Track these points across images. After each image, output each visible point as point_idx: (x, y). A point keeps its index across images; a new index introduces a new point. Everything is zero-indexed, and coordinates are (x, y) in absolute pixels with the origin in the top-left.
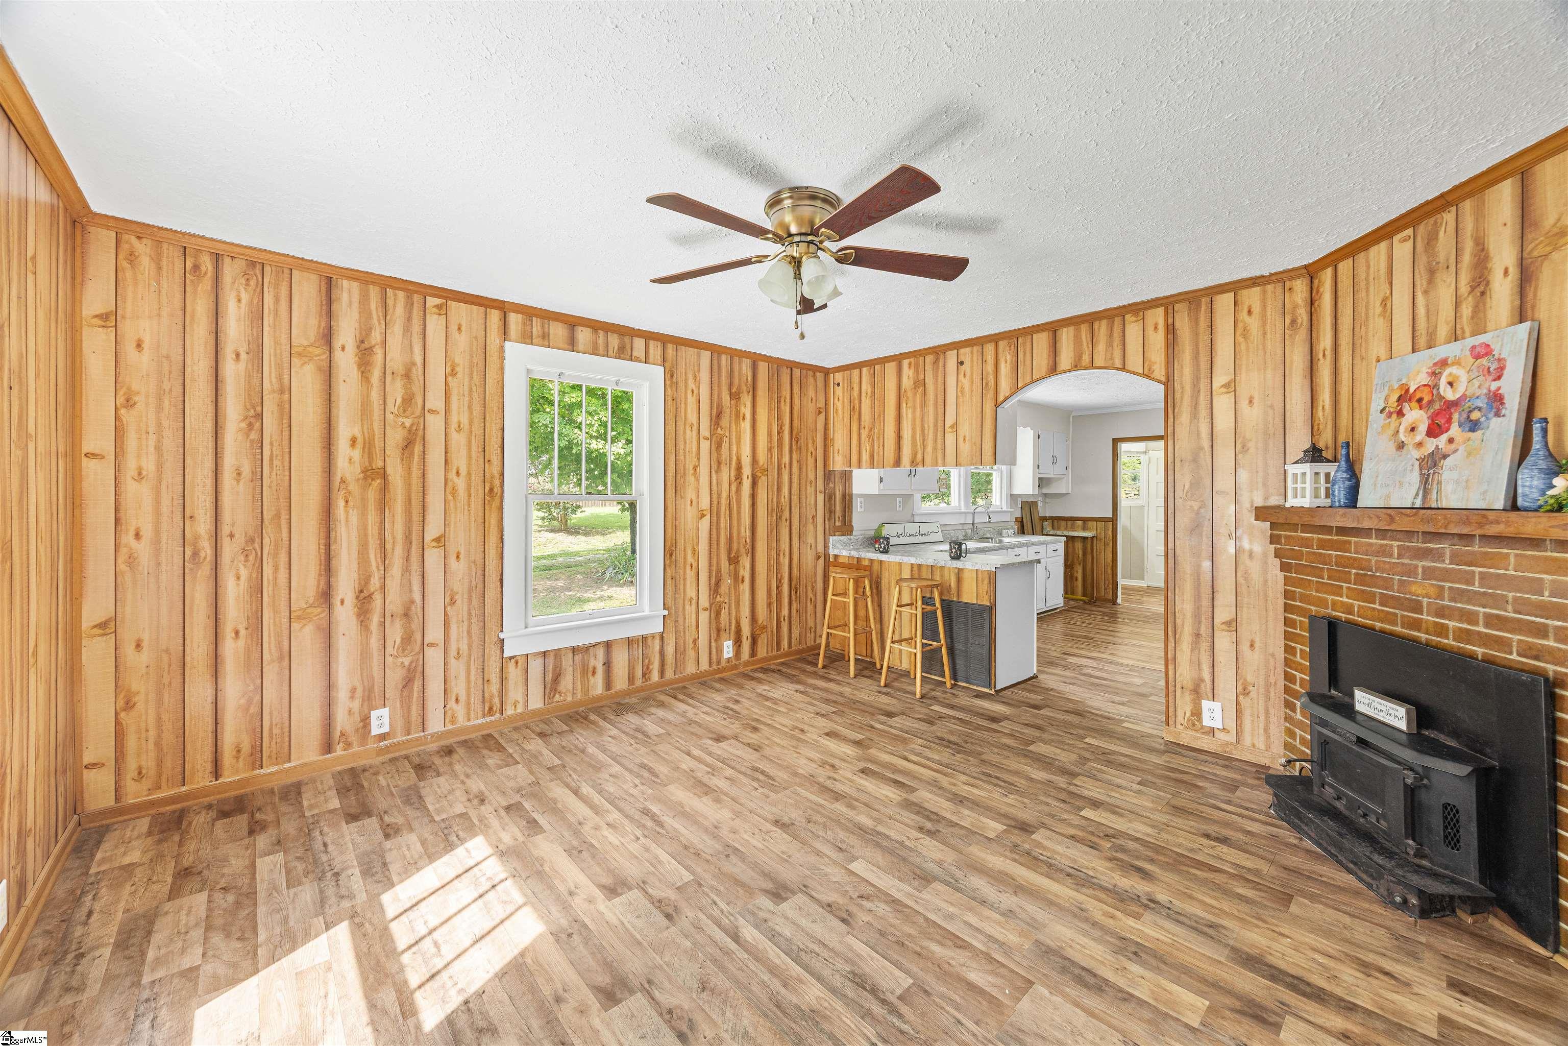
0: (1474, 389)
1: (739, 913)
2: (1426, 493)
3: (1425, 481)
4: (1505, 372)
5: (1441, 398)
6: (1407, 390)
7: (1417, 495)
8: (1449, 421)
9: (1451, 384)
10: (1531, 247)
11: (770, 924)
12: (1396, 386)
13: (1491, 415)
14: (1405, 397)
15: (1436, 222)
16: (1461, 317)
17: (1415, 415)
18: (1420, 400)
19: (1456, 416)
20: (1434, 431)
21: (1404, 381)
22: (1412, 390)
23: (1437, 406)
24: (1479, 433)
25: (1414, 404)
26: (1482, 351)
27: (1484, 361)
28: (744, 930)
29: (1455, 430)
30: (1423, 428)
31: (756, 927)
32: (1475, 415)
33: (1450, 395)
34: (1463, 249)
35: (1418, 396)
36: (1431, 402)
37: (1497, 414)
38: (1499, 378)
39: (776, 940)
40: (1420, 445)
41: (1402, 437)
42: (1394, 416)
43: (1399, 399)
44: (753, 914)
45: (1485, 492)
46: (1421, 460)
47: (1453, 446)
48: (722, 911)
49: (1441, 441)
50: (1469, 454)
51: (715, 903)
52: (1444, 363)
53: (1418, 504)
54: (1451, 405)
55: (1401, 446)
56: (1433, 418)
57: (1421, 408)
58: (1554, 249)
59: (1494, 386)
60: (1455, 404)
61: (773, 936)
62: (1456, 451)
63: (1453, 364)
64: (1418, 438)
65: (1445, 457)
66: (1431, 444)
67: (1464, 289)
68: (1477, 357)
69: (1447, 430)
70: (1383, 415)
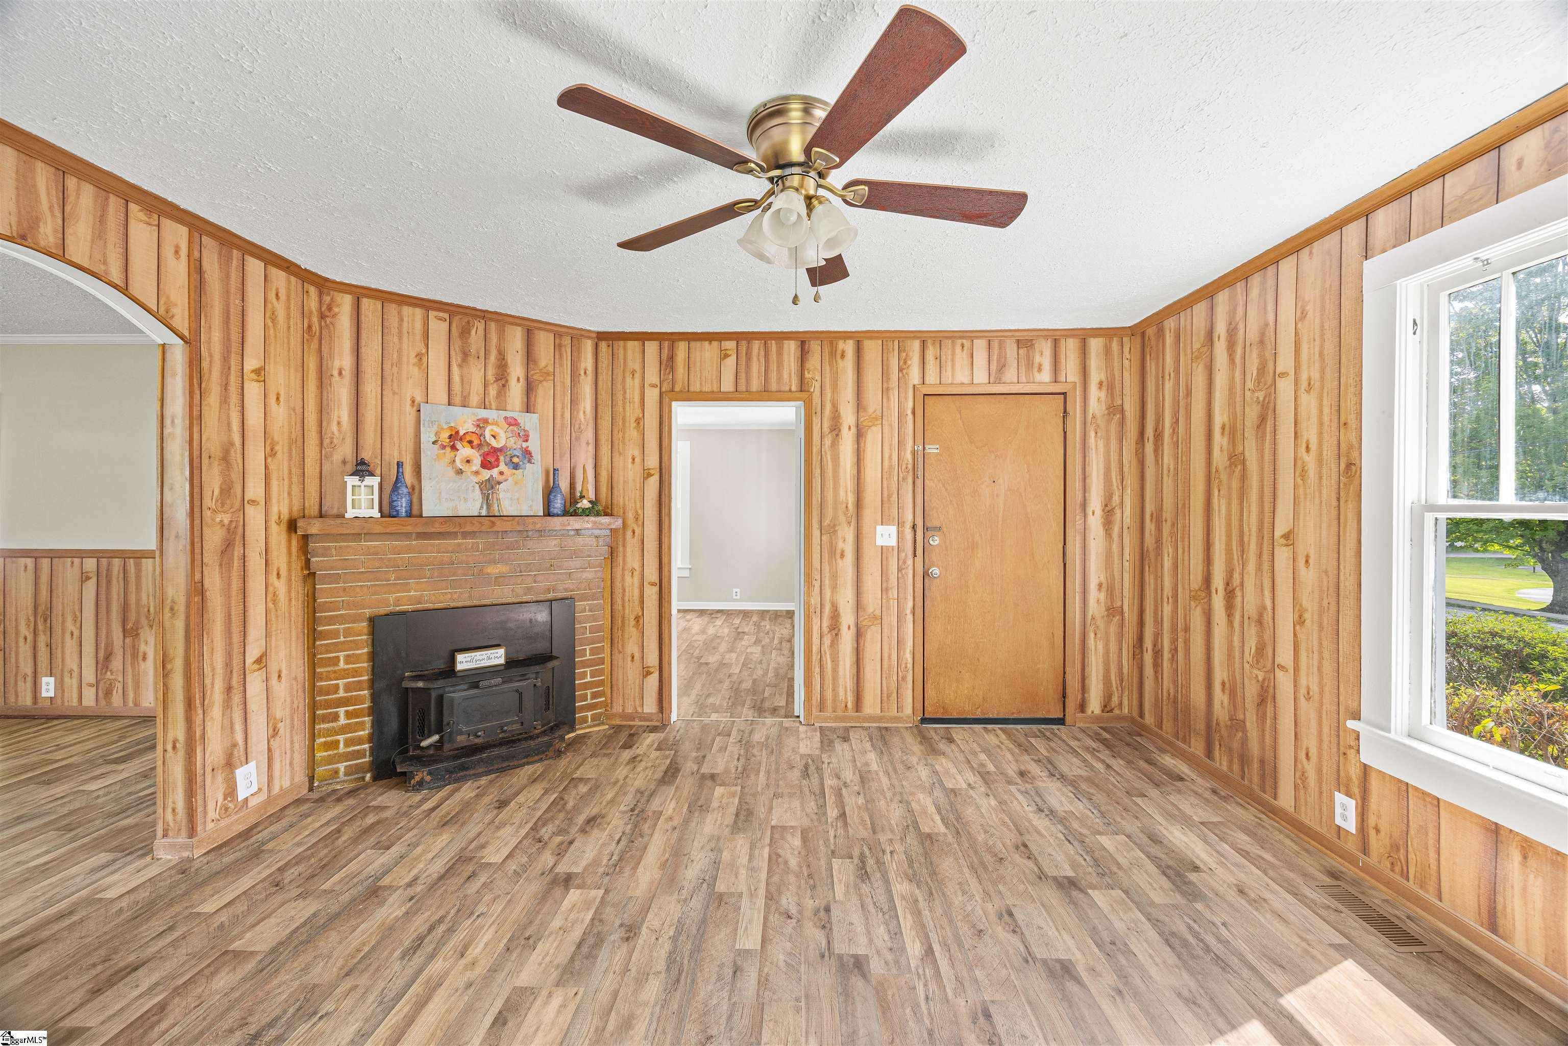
0: (511, 442)
1: (910, 971)
2: (489, 506)
3: (487, 499)
4: (530, 438)
5: (488, 444)
6: (457, 432)
7: (482, 507)
8: (498, 460)
9: (494, 437)
10: (532, 372)
11: (889, 944)
12: (445, 427)
13: (526, 461)
14: (455, 436)
15: (468, 322)
16: (489, 394)
17: (465, 451)
18: (470, 442)
19: (502, 458)
20: (486, 465)
21: (452, 425)
22: (461, 433)
23: (486, 449)
24: (520, 471)
25: (465, 444)
26: (513, 422)
27: (515, 428)
28: (917, 953)
29: (502, 467)
30: (477, 461)
31: (903, 949)
32: (515, 460)
33: (494, 443)
34: (489, 351)
35: (468, 438)
36: (480, 446)
37: (530, 462)
38: (527, 441)
39: (896, 930)
40: (477, 473)
41: (459, 464)
42: (448, 449)
43: (450, 437)
44: (897, 962)
45: (531, 506)
46: (480, 484)
47: (504, 477)
48: (925, 985)
49: (495, 472)
50: (516, 483)
51: (927, 998)
52: (486, 421)
53: (484, 513)
54: (496, 451)
55: (460, 472)
56: (485, 456)
57: (472, 447)
58: (545, 380)
59: (525, 445)
60: (500, 450)
61: (896, 934)
62: (506, 480)
63: (493, 424)
64: (474, 468)
65: (499, 483)
66: (486, 474)
67: (491, 377)
68: (510, 425)
69: (497, 466)
70: (436, 447)
